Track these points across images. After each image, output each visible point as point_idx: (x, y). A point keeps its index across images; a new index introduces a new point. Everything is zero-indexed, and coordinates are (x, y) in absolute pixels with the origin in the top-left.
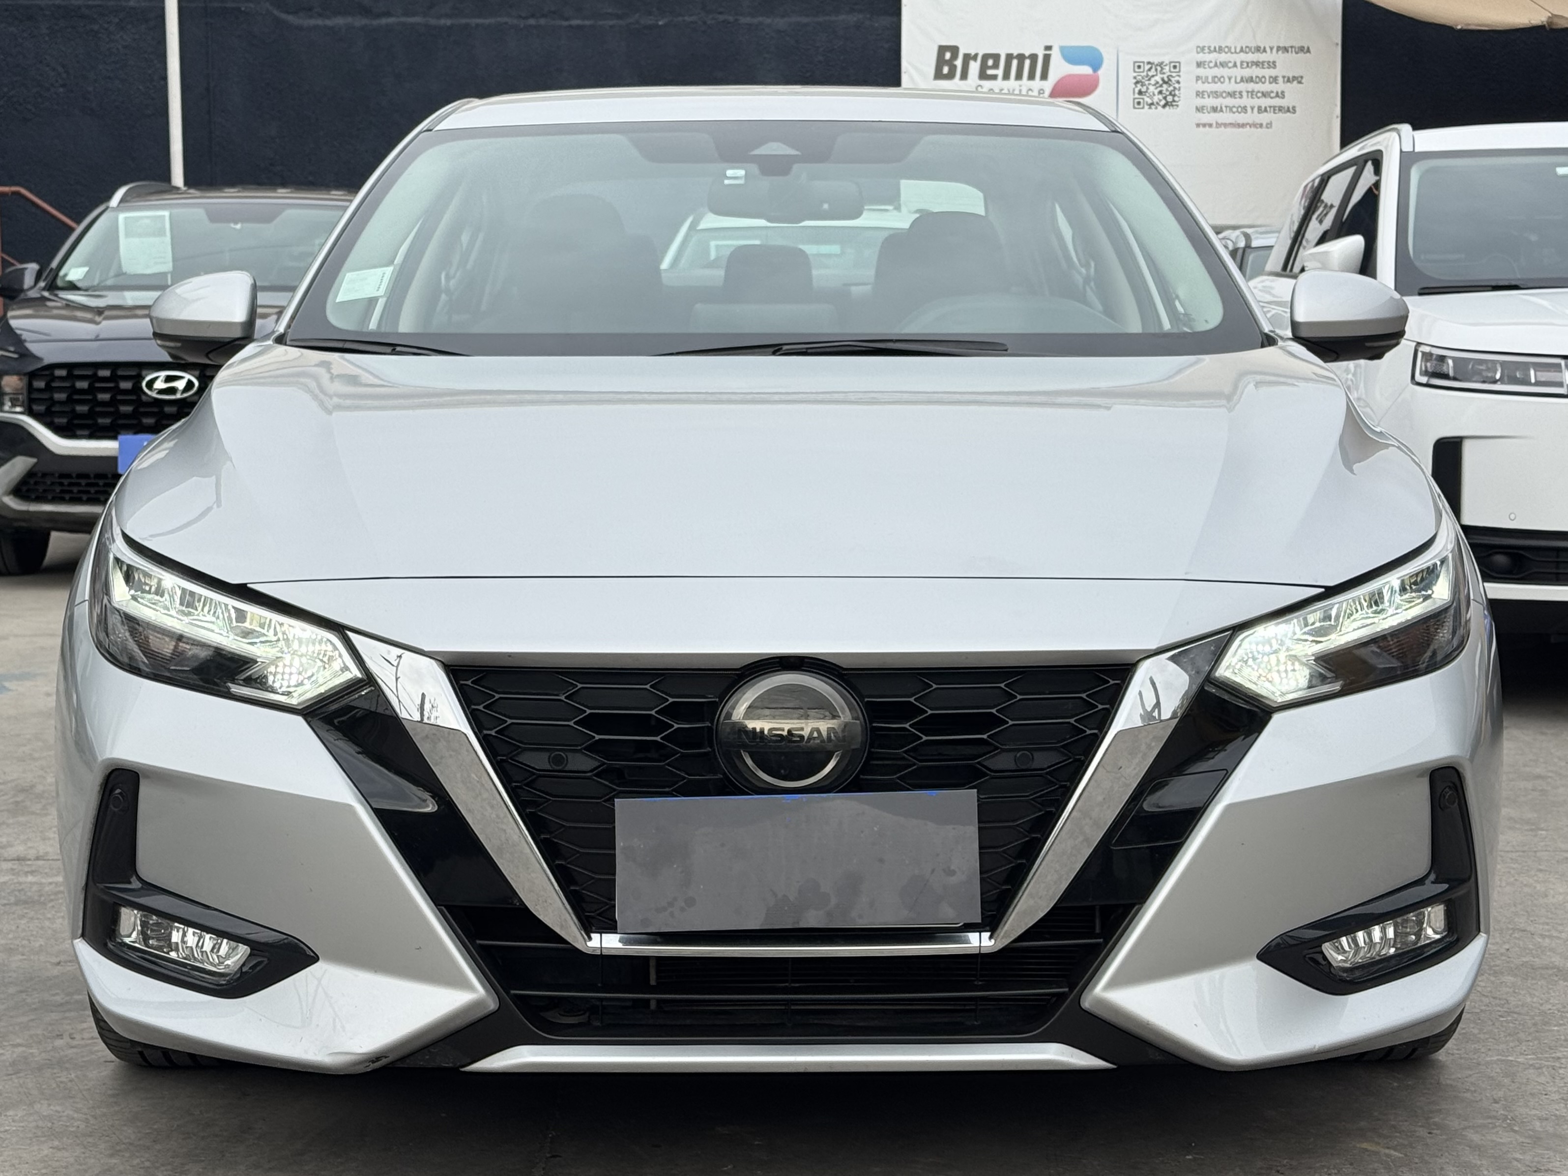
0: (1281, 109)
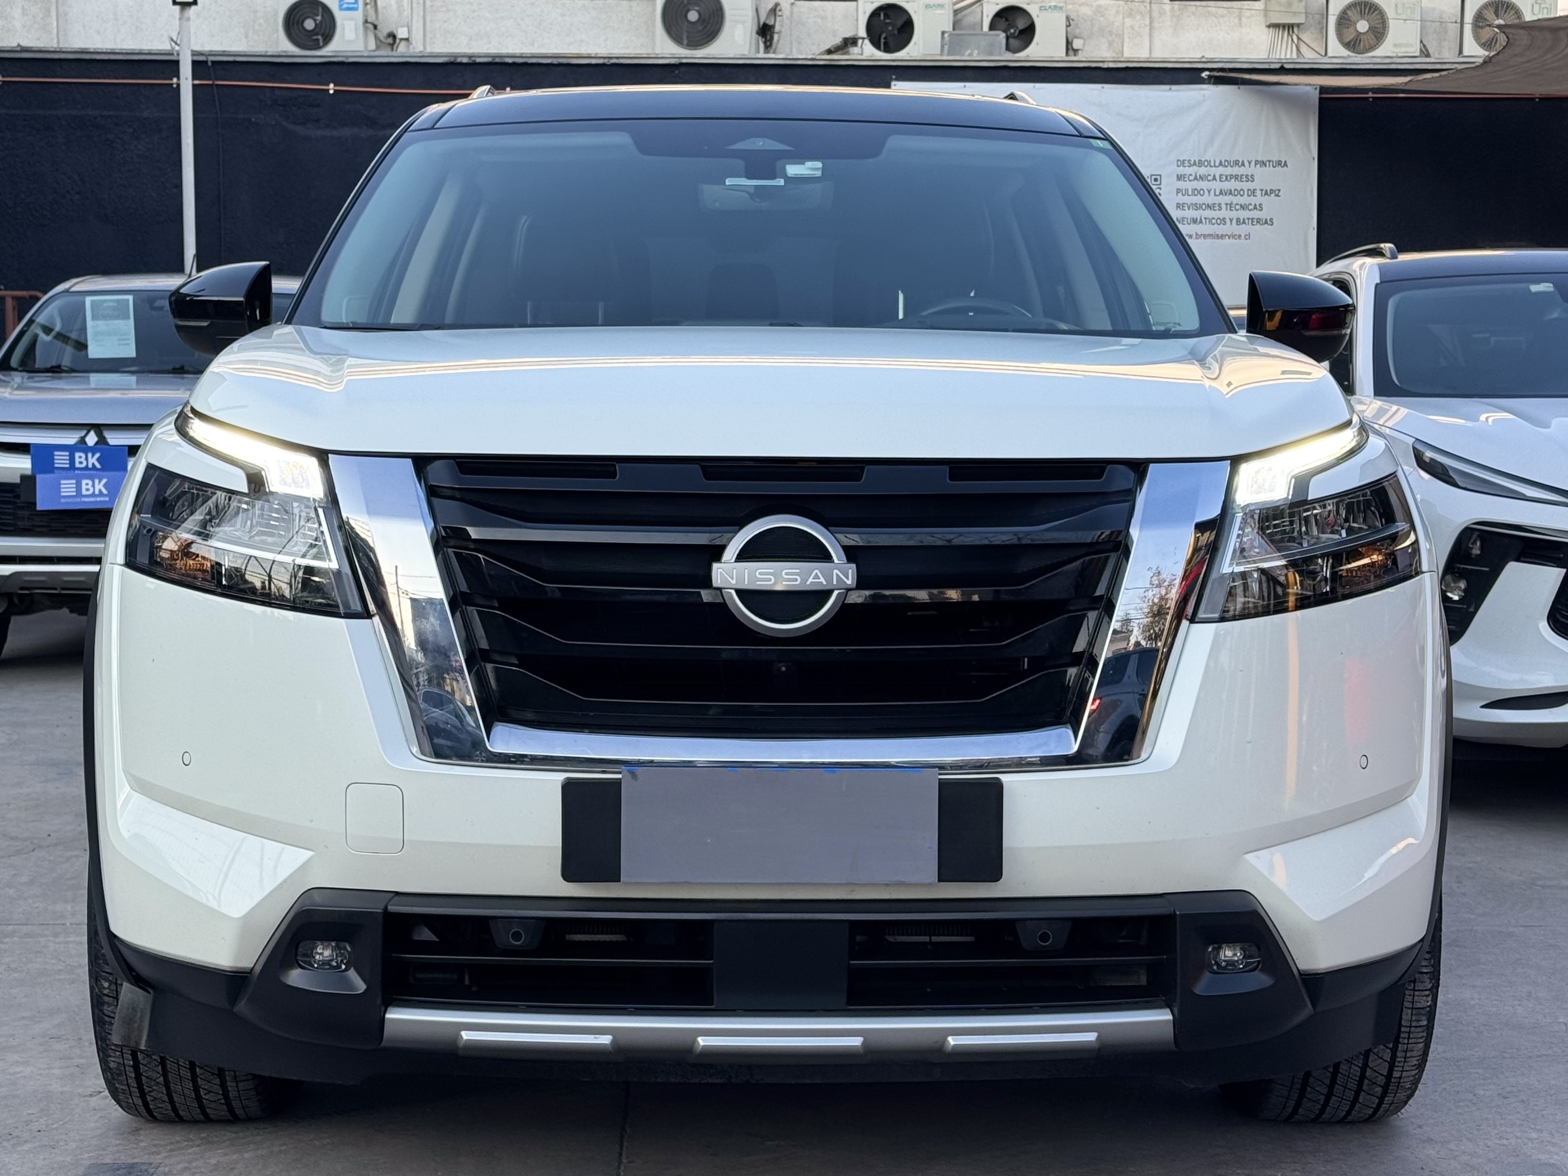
0: (1259, 221)
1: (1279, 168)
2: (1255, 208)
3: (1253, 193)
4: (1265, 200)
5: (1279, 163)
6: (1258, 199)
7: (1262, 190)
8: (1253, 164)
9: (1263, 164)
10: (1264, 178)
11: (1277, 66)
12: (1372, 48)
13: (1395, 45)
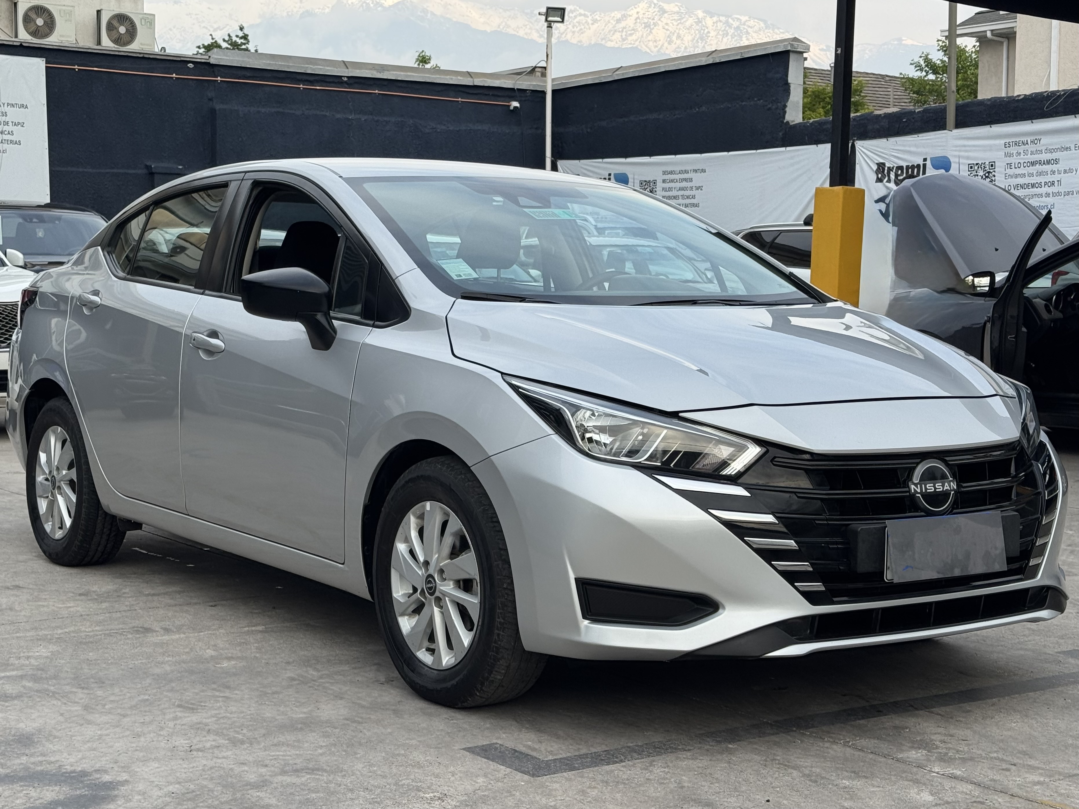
0: (12, 142)
1: (22, 109)
2: (9, 133)
3: (7, 123)
4: (15, 129)
5: (22, 106)
6: (10, 128)
7: (12, 122)
8: (6, 105)
9: (13, 105)
10: (13, 114)
11: (18, 44)
12: (46, 35)
13: (61, 36)
